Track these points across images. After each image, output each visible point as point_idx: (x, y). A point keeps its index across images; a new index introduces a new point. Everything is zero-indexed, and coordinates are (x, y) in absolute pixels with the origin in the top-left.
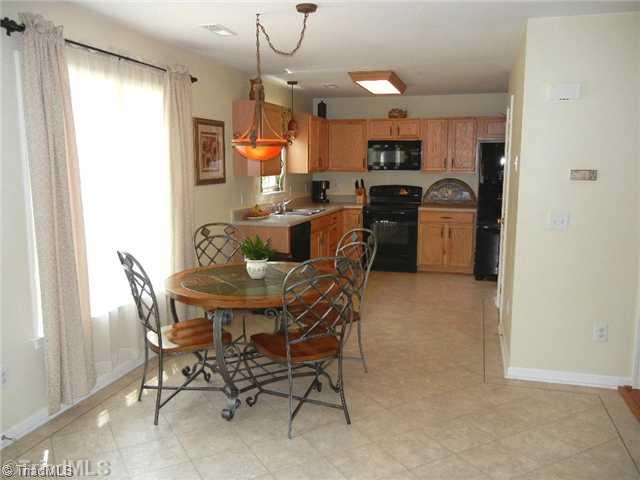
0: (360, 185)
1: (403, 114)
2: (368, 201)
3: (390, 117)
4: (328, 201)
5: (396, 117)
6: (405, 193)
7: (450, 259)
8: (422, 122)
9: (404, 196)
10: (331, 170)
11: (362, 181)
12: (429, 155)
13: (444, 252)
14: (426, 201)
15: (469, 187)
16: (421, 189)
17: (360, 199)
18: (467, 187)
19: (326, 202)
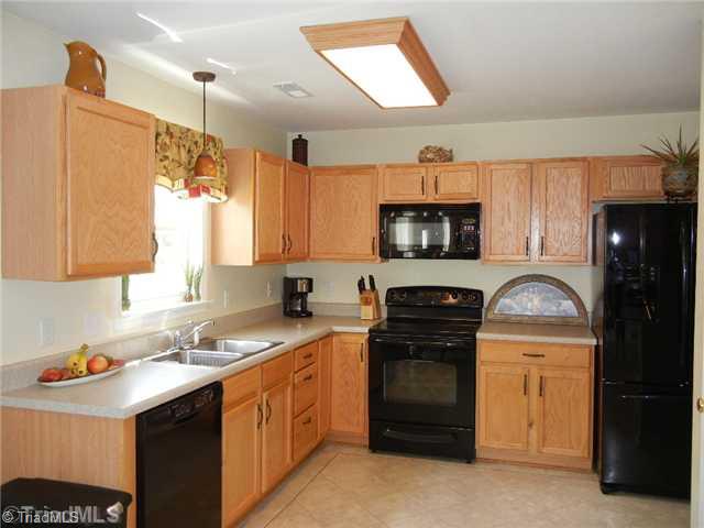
0: (368, 286)
1: (444, 156)
2: (384, 315)
3: (421, 161)
4: (310, 315)
5: (430, 160)
6: (451, 300)
7: (544, 440)
8: (480, 169)
9: (451, 307)
10: (313, 260)
11: (371, 278)
12: (496, 230)
13: (530, 425)
14: (490, 317)
15: (574, 292)
16: (481, 292)
17: (368, 312)
18: (570, 293)
19: (306, 315)
